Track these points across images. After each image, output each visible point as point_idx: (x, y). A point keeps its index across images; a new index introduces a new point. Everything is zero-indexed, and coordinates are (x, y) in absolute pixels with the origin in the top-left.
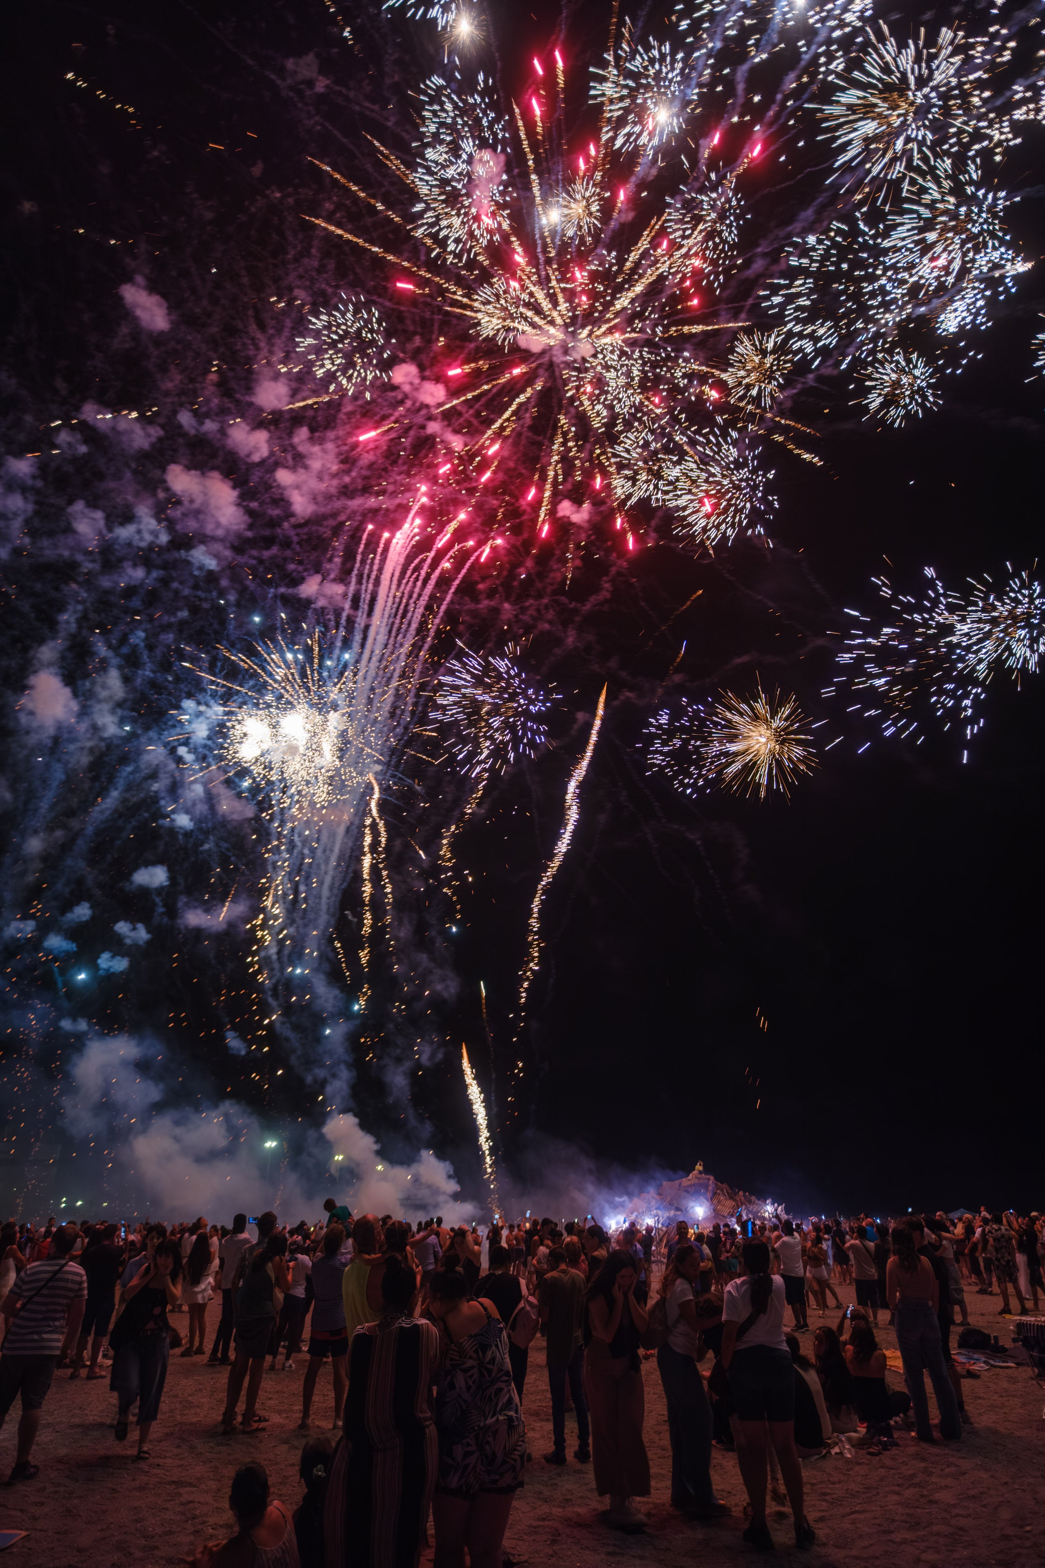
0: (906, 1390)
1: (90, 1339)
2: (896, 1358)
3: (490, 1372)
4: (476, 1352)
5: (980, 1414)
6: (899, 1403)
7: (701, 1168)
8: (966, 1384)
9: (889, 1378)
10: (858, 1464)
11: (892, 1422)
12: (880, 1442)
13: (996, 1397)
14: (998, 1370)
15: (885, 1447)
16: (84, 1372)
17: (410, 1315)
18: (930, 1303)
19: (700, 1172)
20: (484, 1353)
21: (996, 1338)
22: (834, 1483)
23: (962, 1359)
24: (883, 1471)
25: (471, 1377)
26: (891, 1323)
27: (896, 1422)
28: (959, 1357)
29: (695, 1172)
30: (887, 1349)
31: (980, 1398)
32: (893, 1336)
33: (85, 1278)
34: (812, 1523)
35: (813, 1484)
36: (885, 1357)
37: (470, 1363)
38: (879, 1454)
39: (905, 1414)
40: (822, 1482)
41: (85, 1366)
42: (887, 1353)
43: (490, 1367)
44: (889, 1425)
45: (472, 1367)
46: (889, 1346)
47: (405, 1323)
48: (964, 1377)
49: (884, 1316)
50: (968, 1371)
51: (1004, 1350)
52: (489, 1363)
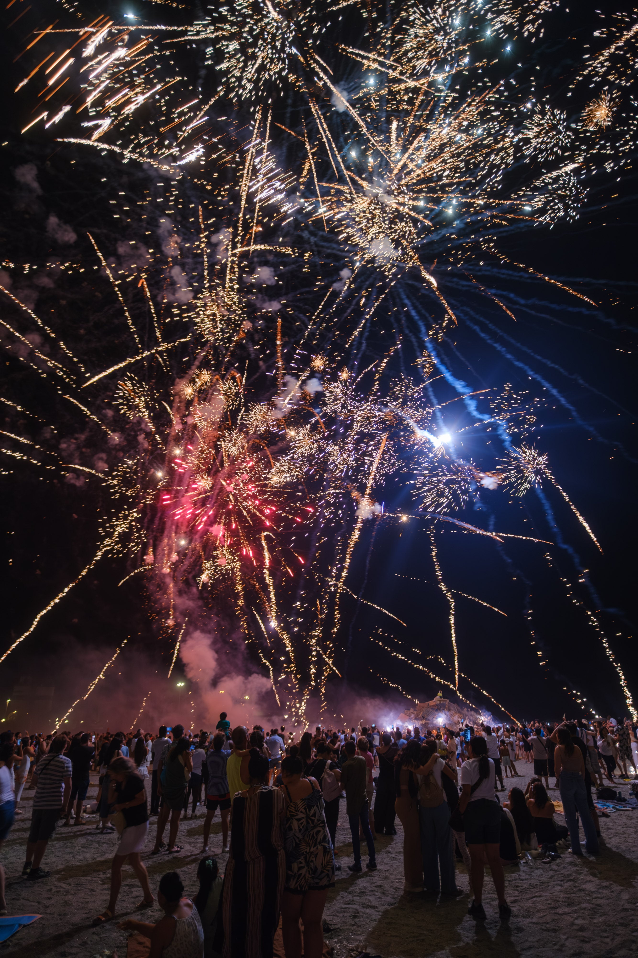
0: (565, 825)
1: (75, 802)
2: (559, 806)
3: (313, 821)
4: (305, 809)
5: (610, 838)
6: (562, 833)
7: (441, 695)
8: (602, 821)
9: (556, 817)
10: (537, 869)
11: (557, 844)
12: (550, 856)
13: (619, 828)
14: (621, 812)
15: (554, 858)
16: (72, 822)
17: (267, 784)
18: (580, 773)
19: (441, 697)
20: (310, 810)
21: (620, 793)
22: (522, 880)
23: (599, 806)
24: (551, 873)
25: (302, 824)
26: (557, 785)
27: (560, 844)
28: (598, 805)
29: (438, 697)
30: (554, 800)
31: (610, 829)
32: (558, 793)
33: (71, 765)
34: (509, 904)
35: (510, 881)
36: (553, 806)
37: (301, 815)
38: (549, 863)
39: (565, 839)
40: (515, 880)
41: (73, 818)
42: (555, 803)
43: (313, 818)
44: (555, 845)
45: (303, 818)
46: (556, 798)
47: (263, 789)
48: (601, 816)
49: (552, 781)
50: (603, 813)
51: (624, 800)
52: (312, 816)
